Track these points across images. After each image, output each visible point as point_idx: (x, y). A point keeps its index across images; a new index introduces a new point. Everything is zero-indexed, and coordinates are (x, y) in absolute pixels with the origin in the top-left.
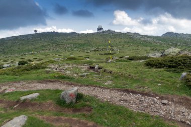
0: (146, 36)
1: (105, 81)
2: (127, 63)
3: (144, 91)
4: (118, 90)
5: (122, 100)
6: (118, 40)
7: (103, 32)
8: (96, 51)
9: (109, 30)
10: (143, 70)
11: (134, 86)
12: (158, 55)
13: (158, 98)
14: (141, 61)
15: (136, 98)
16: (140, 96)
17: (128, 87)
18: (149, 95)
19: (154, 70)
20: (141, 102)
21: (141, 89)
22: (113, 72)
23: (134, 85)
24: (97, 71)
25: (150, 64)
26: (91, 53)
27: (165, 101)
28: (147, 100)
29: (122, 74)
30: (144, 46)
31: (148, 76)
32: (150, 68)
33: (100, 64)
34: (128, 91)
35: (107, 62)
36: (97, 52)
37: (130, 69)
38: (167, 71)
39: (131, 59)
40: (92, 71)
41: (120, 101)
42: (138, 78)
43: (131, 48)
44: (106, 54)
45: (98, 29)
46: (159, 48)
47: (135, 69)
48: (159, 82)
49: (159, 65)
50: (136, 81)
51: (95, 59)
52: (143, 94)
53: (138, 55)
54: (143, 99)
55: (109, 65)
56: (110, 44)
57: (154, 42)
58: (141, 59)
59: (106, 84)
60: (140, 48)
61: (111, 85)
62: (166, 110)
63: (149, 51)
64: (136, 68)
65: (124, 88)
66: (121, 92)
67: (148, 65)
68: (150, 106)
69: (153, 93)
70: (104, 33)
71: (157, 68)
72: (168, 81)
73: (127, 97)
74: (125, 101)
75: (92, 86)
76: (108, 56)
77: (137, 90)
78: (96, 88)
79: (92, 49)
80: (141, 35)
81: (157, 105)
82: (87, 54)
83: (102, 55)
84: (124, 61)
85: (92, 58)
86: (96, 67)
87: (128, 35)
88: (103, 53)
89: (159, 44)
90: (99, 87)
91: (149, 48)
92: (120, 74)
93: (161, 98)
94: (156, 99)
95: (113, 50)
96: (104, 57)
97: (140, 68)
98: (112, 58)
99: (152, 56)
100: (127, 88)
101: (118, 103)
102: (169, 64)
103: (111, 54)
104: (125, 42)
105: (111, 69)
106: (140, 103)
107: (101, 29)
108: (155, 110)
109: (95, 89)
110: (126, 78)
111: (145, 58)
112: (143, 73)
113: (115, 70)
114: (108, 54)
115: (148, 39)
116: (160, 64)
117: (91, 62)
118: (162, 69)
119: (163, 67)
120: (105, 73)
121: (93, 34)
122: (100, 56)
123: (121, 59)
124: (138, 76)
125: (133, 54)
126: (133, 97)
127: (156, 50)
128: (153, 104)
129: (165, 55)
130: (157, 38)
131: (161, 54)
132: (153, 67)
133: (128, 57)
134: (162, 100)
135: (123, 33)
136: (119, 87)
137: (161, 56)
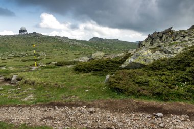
0: (75, 40)
1: (25, 95)
2: (54, 70)
3: (71, 101)
4: (40, 105)
5: (45, 118)
6: (45, 44)
7: (27, 34)
8: (15, 56)
9: (35, 33)
10: (71, 76)
11: (61, 97)
12: (86, 59)
13: (85, 106)
14: (70, 67)
15: (63, 112)
16: (67, 108)
17: (53, 99)
18: (76, 105)
19: (82, 75)
20: (68, 115)
21: (68, 99)
22: (36, 83)
23: (61, 95)
24: (15, 84)
25: (79, 69)
26: (9, 60)
27: (92, 109)
28: (74, 111)
29: (47, 84)
30: (73, 50)
31: (75, 83)
32: (78, 74)
33: (19, 74)
34: (52, 105)
35: (29, 70)
36: (17, 59)
37: (56, 77)
38: (94, 75)
39: (59, 65)
40: (7, 84)
41: (42, 120)
42: (66, 86)
43: (60, 52)
44: (29, 60)
45: (20, 31)
46: (87, 52)
47: (62, 76)
48: (86, 89)
49: (87, 70)
50: (63, 90)
51: (13, 66)
52: (70, 105)
53: (67, 60)
54: (70, 112)
55: (32, 73)
56: (34, 49)
57: (83, 46)
58: (70, 64)
59: (25, 100)
60: (69, 52)
61: (32, 100)
62: (93, 119)
63: (78, 56)
64: (64, 75)
65: (48, 101)
66: (44, 107)
67: (76, 71)
68: (77, 118)
69: (80, 102)
70: (28, 36)
71: (85, 73)
72: (94, 86)
73: (51, 112)
74: (49, 118)
75: (5, 106)
76: (32, 63)
77: (63, 102)
78: (10, 108)
79: (10, 55)
80: (70, 39)
81: (84, 115)
82: (2, 61)
83: (24, 61)
84: (51, 68)
85: (10, 66)
86: (13, 79)
87: (56, 39)
88: (26, 59)
89: (87, 48)
90: (15, 106)
91: (78, 52)
92: (45, 84)
93: (89, 106)
94: (83, 109)
95: (39, 55)
96: (27, 64)
97: (68, 74)
98: (37, 65)
99: (81, 61)
100: (52, 101)
101: (39, 124)
102: (95, 68)
103: (35, 60)
104: (53, 46)
105: (34, 79)
106: (66, 117)
107: (24, 31)
108: (83, 122)
109: (7, 109)
110: (52, 88)
111: (74, 63)
112: (71, 80)
113: (38, 80)
114: (33, 60)
115: (77, 43)
116: (87, 68)
117: (7, 72)
118: (90, 74)
119: (90, 72)
120: (26, 85)
121: (13, 36)
122: (22, 63)
123: (48, 66)
124: (65, 84)
125: (62, 59)
126: (59, 111)
127: (85, 54)
128: (80, 115)
129: (92, 59)
130: (85, 42)
131: (89, 58)
132: (81, 72)
133: (56, 62)
134: (89, 107)
135: (51, 37)
136: (42, 102)
137: (89, 60)
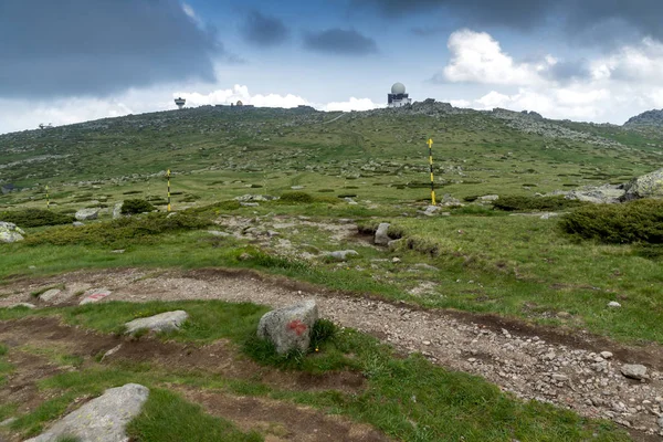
0: (565, 124)
1: (414, 281)
2: (490, 220)
3: (555, 325)
4: (459, 317)
5: (472, 355)
6: (459, 138)
7: (409, 107)
8: (379, 172)
9: (430, 102)
10: (552, 247)
11: (518, 306)
12: (610, 193)
13: (607, 354)
14: (545, 215)
15: (527, 351)
16: (540, 343)
17: (494, 308)
18: (573, 341)
19: (595, 249)
20: (542, 366)
21: (544, 317)
22: (440, 251)
23: (519, 301)
24: (384, 245)
25: (580, 227)
26: (365, 182)
27: (638, 369)
28: (566, 359)
29: (474, 260)
30: (558, 159)
31: (569, 272)
32: (578, 242)
33: (394, 221)
34: (494, 323)
35: (418, 214)
36: (384, 178)
37: (501, 241)
38: (643, 255)
39: (505, 206)
40: (365, 244)
41: (465, 356)
42: (532, 276)
43: (506, 164)
44: (415, 185)
45: (391, 98)
46: (611, 169)
47: (521, 243)
48: (612, 297)
49: (615, 234)
50: (525, 286)
51: (375, 200)
52: (553, 337)
53: (531, 194)
54: (551, 356)
55: (429, 223)
56: (430, 152)
57: (597, 147)
58: (545, 206)
59: (414, 292)
60: (541, 166)
61: (432, 297)
62: (640, 402)
63: (573, 180)
64: (526, 239)
65: (480, 310)
66: (468, 323)
67: (570, 231)
68: (576, 381)
69: (589, 335)
70: (412, 113)
71: (607, 242)
72: (648, 293)
73: (490, 343)
74: (484, 357)
75: (367, 298)
76: (424, 192)
77: (529, 321)
78: (381, 306)
79: (365, 167)
80: (545, 121)
81: (605, 381)
82: (347, 183)
83: (401, 187)
84: (481, 213)
85: (367, 198)
86: (379, 232)
87: (497, 121)
88: (406, 180)
89: (612, 154)
90: (391, 302)
91: (576, 169)
92: (467, 258)
93: (622, 356)
94: (601, 359)
95: (441, 172)
96: (407, 194)
97: (541, 239)
98: (438, 201)
99: (586, 198)
100: (492, 313)
101: (458, 365)
102: (654, 231)
103: (433, 186)
104: (486, 144)
105: (434, 240)
106: (539, 370)
107: (401, 96)
108: (598, 399)
109: (375, 307)
110: (489, 274)
111: (560, 204)
112: (552, 261)
113: (447, 244)
114: (424, 185)
115: (574, 135)
116: (618, 227)
117: (361, 214)
118: (627, 249)
119: (630, 241)
120: (412, 252)
121: (373, 114)
122: (395, 192)
123: (470, 206)
124: (533, 270)
125: (514, 190)
126: (513, 345)
127: (602, 177)
128: (589, 376)
129: (636, 195)
130: (607, 131)
131: (620, 193)
132: (589, 237)
133: (495, 197)
134: (624, 361)
135: (480, 113)
136: (462, 307)
137: (622, 199)
